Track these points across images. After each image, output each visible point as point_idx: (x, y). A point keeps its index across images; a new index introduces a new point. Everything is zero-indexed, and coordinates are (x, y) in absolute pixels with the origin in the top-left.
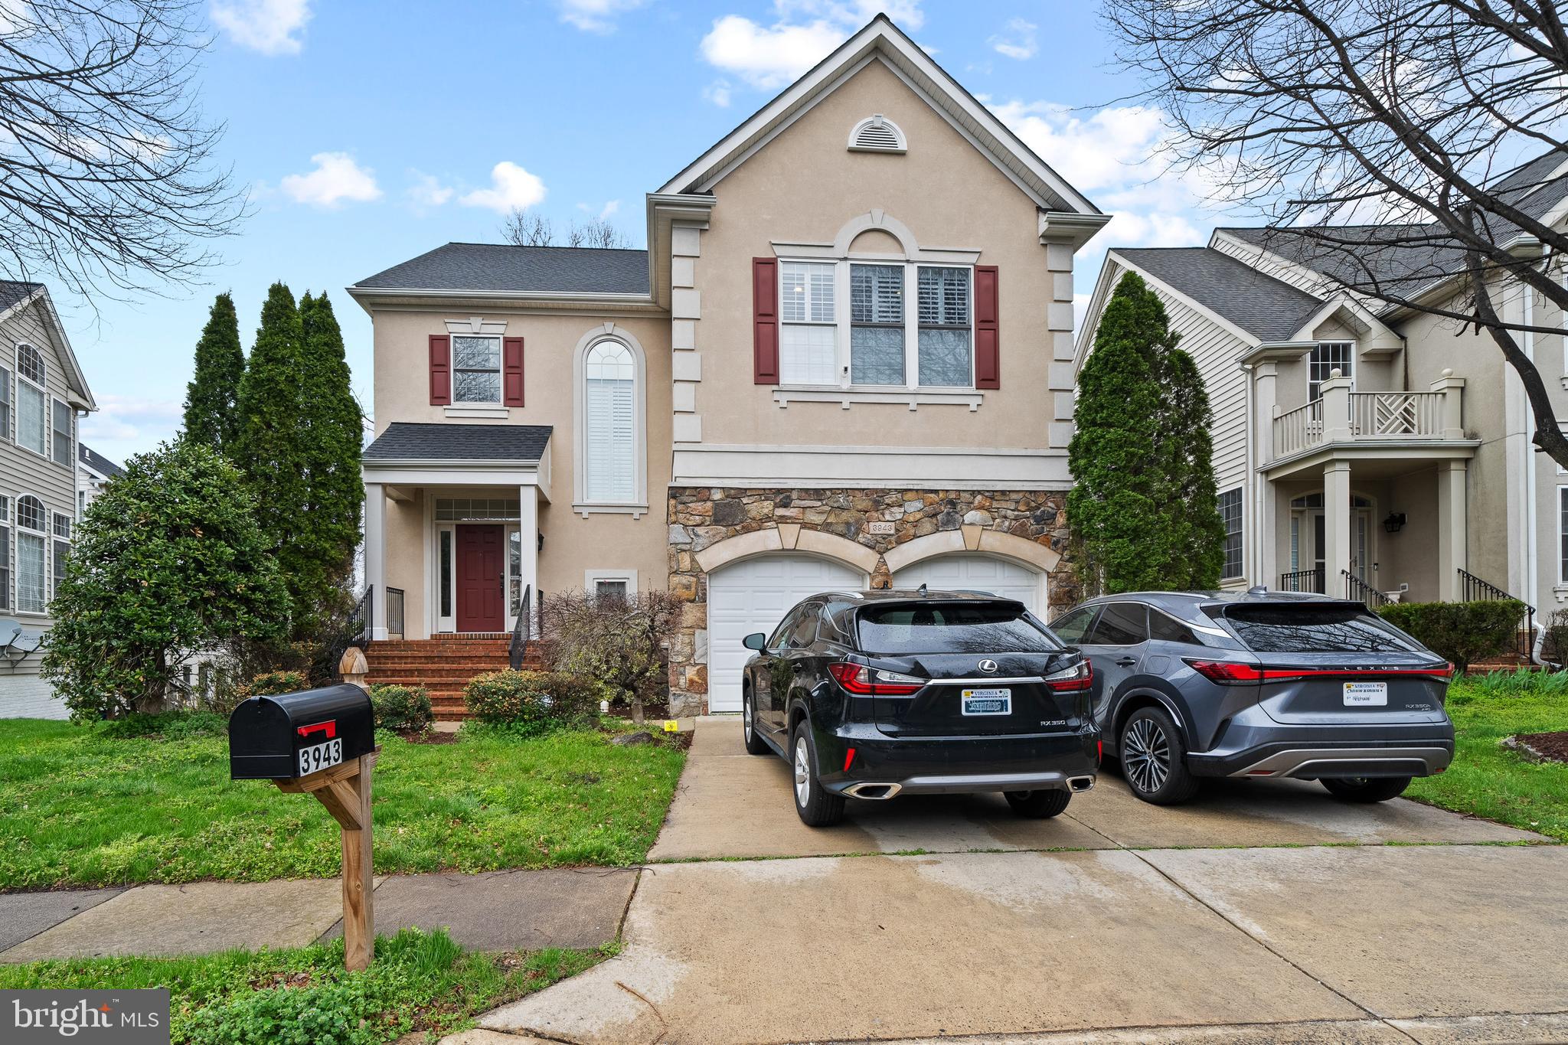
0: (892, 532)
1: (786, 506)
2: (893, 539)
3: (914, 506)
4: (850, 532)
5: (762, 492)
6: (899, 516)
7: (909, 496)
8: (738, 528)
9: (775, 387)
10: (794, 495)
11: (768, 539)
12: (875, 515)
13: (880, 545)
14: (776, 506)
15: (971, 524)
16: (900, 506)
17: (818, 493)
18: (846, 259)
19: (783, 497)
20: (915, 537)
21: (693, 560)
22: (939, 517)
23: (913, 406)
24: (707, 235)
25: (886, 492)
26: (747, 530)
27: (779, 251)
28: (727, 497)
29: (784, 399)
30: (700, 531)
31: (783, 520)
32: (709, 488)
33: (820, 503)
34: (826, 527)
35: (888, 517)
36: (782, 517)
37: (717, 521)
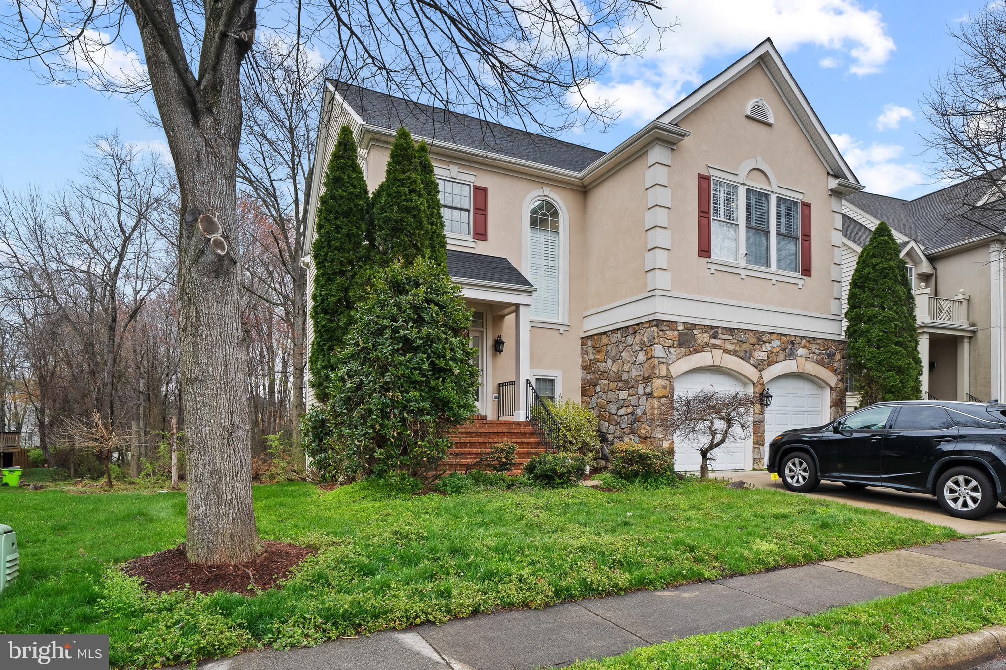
0: (766, 358)
1: (715, 337)
2: (766, 362)
3: (776, 343)
4: (746, 357)
5: (703, 327)
6: (769, 349)
7: (774, 336)
8: (691, 350)
9: (708, 260)
10: (720, 331)
11: (705, 358)
12: (759, 347)
13: (760, 366)
14: (710, 338)
15: (800, 356)
16: (770, 343)
17: (731, 331)
18: (744, 184)
19: (713, 331)
20: (777, 362)
21: (668, 369)
22: (787, 351)
23: (774, 282)
24: (675, 151)
25: (763, 333)
26: (696, 351)
27: (712, 172)
28: (686, 329)
29: (713, 267)
30: (672, 350)
31: (714, 346)
32: (676, 322)
33: (731, 338)
34: (735, 353)
35: (764, 349)
36: (714, 344)
37: (680, 345)
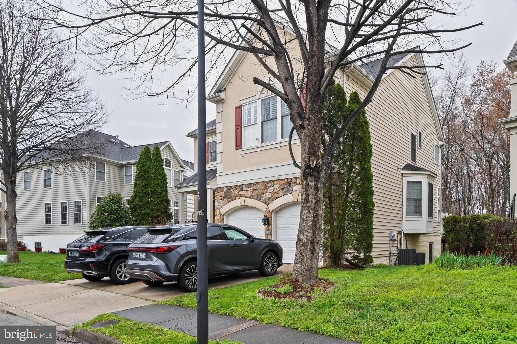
0: (270, 197)
1: (242, 190)
2: (271, 199)
3: (277, 186)
4: (258, 198)
5: (236, 187)
6: (272, 190)
7: (276, 182)
8: (230, 199)
9: (240, 150)
10: (244, 187)
11: (237, 203)
12: (265, 190)
13: (267, 202)
14: (239, 191)
15: (295, 191)
16: (273, 186)
17: (250, 185)
19: (240, 187)
20: (277, 198)
21: (219, 211)
22: (285, 189)
23: (279, 148)
24: (225, 103)
25: (269, 182)
26: (232, 200)
27: (242, 102)
28: (227, 189)
29: (243, 153)
30: (221, 201)
31: (241, 195)
32: (223, 187)
33: (250, 189)
34: (252, 197)
35: (269, 191)
36: (240, 194)
37: (225, 198)
